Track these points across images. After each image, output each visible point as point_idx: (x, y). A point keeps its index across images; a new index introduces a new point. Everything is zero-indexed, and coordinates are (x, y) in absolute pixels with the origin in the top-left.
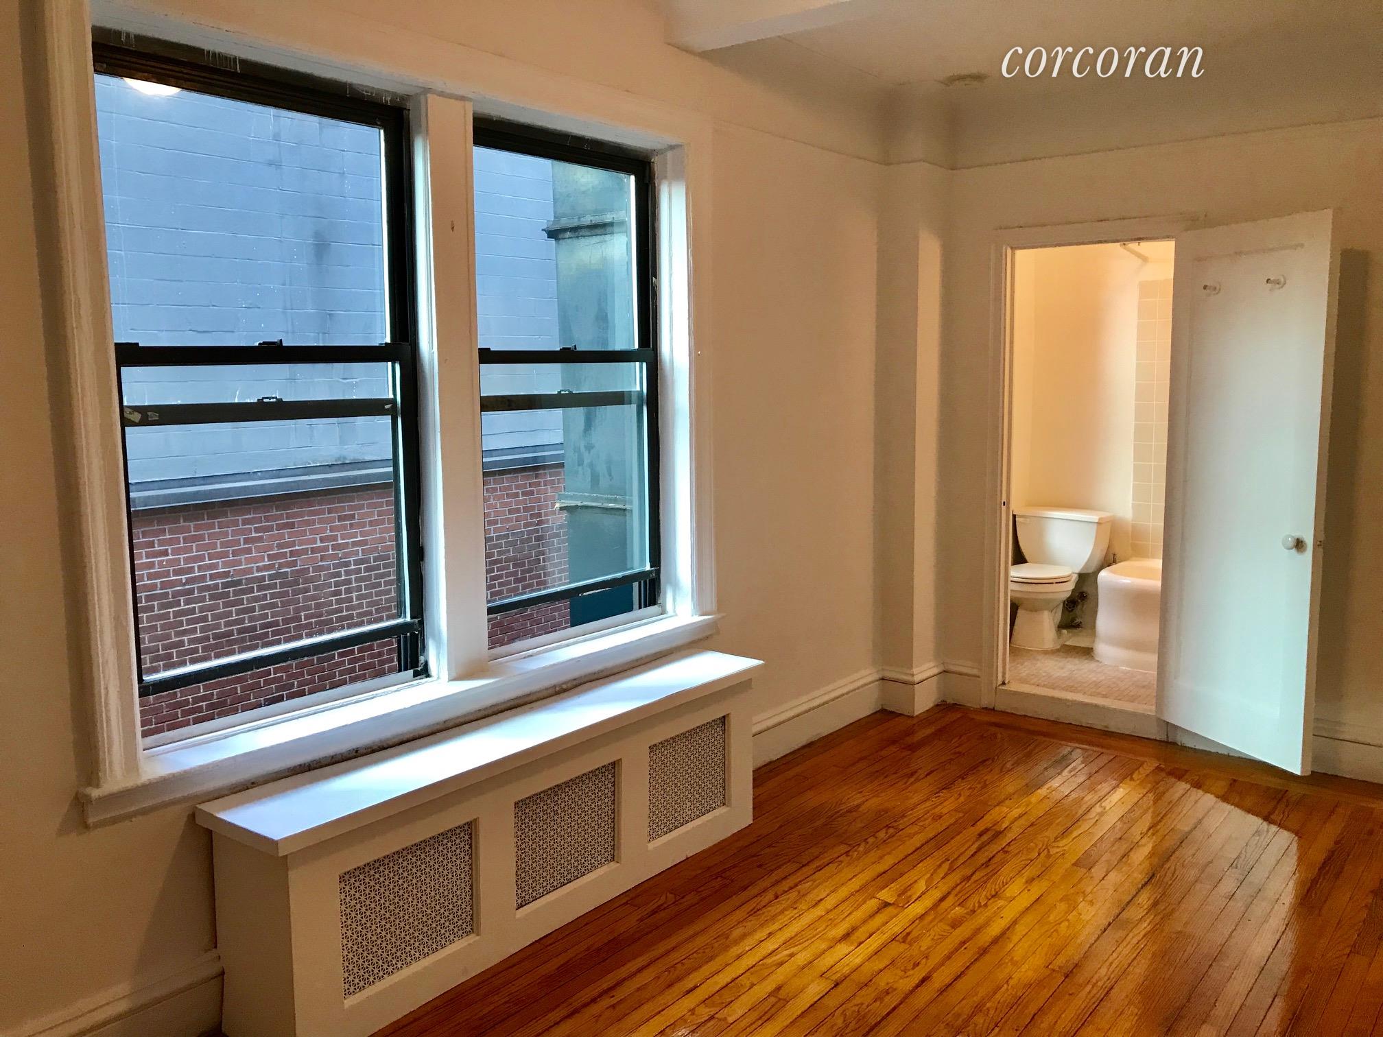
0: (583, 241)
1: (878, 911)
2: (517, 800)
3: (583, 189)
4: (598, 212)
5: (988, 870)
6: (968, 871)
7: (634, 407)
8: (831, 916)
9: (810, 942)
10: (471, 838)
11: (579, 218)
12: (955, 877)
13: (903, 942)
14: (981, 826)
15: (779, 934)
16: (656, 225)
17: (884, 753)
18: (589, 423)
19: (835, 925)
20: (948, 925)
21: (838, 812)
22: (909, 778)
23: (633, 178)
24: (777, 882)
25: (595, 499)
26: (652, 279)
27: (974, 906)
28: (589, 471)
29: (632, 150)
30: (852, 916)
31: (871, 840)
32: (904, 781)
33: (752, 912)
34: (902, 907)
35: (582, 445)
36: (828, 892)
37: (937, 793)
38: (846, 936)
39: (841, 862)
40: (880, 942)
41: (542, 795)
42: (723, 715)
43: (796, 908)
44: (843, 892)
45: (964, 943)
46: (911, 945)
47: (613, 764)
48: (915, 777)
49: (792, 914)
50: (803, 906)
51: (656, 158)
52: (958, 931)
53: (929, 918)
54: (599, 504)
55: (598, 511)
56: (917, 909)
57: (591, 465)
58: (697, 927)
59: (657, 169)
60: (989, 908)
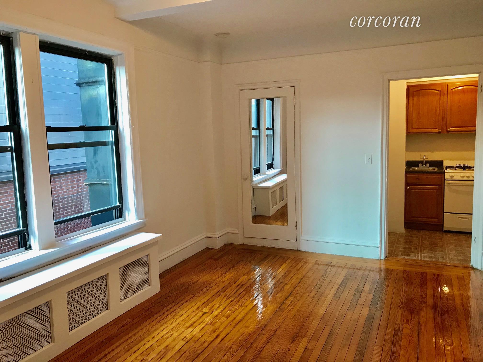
0: (90, 87)
1: (202, 315)
2: (68, 291)
3: (89, 69)
4: (95, 77)
5: (239, 297)
6: (232, 299)
7: (110, 146)
8: (186, 319)
9: (178, 329)
10: (49, 307)
11: (88, 79)
12: (228, 301)
13: (210, 325)
14: (237, 283)
15: (168, 328)
16: (115, 82)
17: (206, 262)
18: (95, 153)
19: (188, 322)
20: (225, 317)
21: (190, 284)
22: (215, 270)
23: (105, 65)
24: (168, 310)
25: (99, 181)
26: (114, 101)
27: (234, 310)
28: (96, 170)
29: (104, 55)
30: (193, 318)
31: (201, 292)
32: (213, 271)
33: (159, 321)
34: (211, 313)
35: (93, 161)
36: (186, 311)
37: (223, 274)
38: (192, 325)
39: (191, 301)
40: (203, 326)
41: (78, 289)
42: (147, 254)
43: (174, 318)
44: (191, 310)
45: (231, 322)
46: (213, 326)
47: (106, 275)
48: (216, 269)
49: (173, 321)
50: (177, 317)
51: (114, 58)
52: (229, 319)
53: (219, 316)
54: (101, 183)
55: (100, 185)
56: (215, 313)
57: (97, 168)
58: (138, 329)
59: (115, 62)
60: (239, 310)
